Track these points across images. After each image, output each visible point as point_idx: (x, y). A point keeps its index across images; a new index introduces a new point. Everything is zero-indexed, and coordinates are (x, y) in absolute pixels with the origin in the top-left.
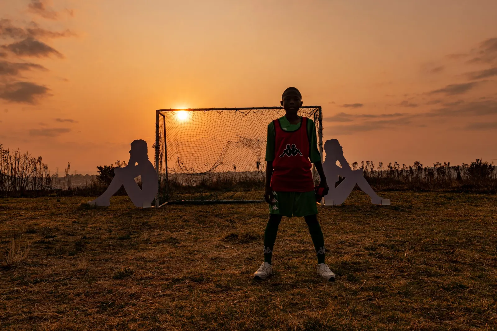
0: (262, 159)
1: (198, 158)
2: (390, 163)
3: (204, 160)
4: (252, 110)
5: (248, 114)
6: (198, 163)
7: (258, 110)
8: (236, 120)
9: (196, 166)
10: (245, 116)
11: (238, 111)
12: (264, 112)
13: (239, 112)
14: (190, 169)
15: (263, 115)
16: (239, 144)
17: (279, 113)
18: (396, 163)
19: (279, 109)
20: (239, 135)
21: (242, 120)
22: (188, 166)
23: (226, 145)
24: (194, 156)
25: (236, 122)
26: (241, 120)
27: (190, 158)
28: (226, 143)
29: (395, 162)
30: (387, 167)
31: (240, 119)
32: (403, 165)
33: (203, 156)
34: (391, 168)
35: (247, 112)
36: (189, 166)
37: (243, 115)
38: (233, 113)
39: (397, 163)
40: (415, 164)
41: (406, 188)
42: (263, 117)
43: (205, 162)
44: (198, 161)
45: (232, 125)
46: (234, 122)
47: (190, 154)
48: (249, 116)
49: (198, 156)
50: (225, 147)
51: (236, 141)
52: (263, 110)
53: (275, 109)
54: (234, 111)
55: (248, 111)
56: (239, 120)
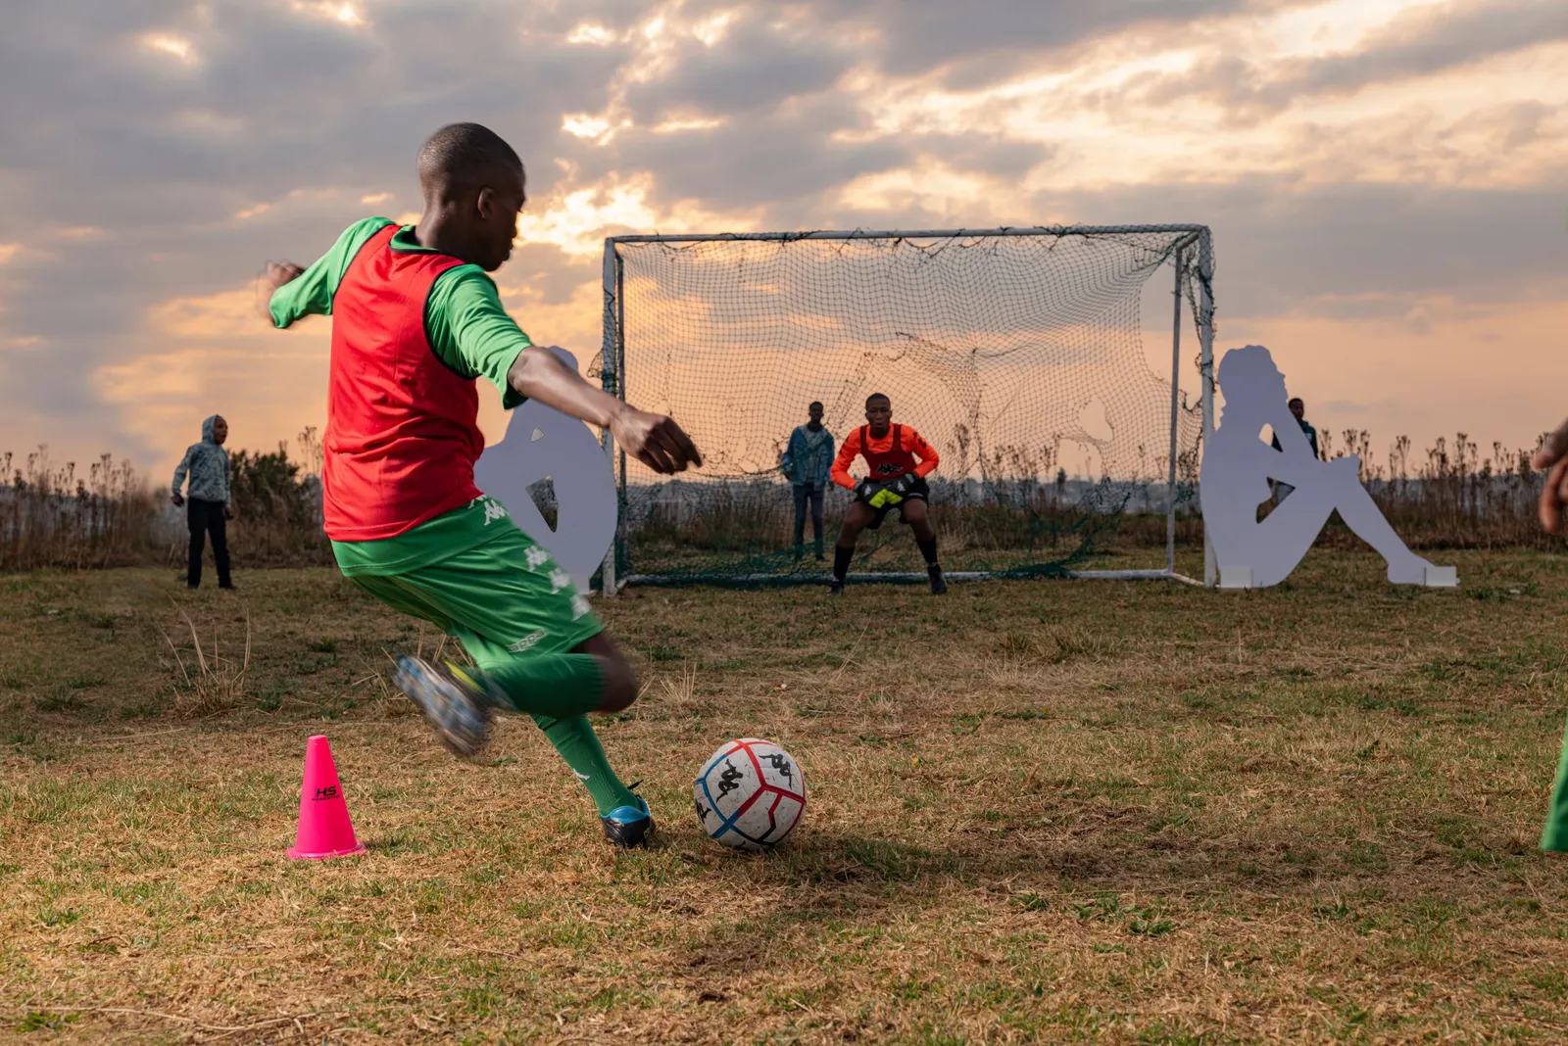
0: (985, 420)
1: (749, 414)
2: (1441, 440)
3: (773, 423)
4: (958, 240)
5: (941, 253)
6: (748, 433)
7: (978, 239)
8: (895, 276)
9: (743, 443)
10: (931, 262)
11: (903, 242)
12: (999, 246)
13: (908, 246)
14: (720, 456)
15: (994, 258)
16: (903, 364)
17: (1055, 248)
18: (1463, 437)
19: (1055, 237)
20: (905, 331)
21: (919, 275)
22: (710, 445)
23: (854, 367)
24: (735, 408)
25: (895, 282)
26: (913, 276)
27: (718, 415)
28: (857, 361)
29: (1459, 435)
30: (1427, 456)
31: (912, 270)
32: (1495, 444)
33: (768, 407)
34: (1444, 459)
35: (936, 248)
36: (716, 446)
37: (924, 256)
38: (887, 250)
39: (1469, 440)
40: (1541, 441)
41: (1507, 536)
42: (996, 264)
43: (777, 430)
44: (749, 427)
45: (879, 294)
46: (890, 281)
47: (720, 402)
48: (944, 261)
49: (751, 407)
50: (852, 373)
51: (894, 354)
52: (995, 238)
53: (1041, 237)
54: (892, 241)
55: (942, 242)
56: (907, 276)
